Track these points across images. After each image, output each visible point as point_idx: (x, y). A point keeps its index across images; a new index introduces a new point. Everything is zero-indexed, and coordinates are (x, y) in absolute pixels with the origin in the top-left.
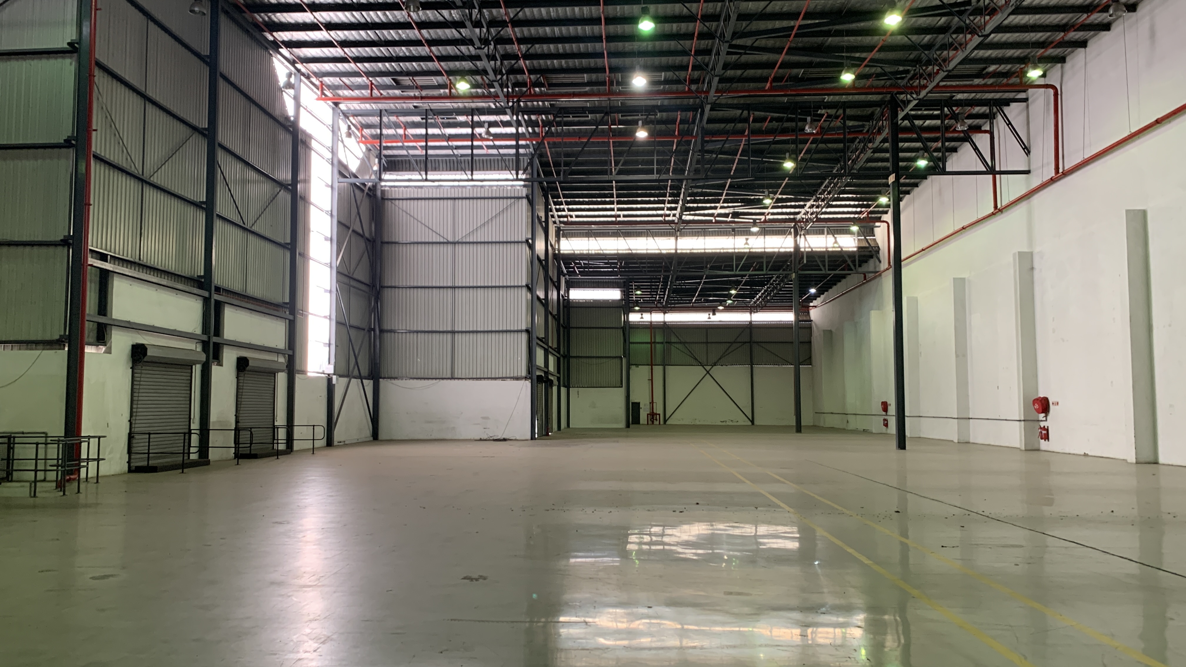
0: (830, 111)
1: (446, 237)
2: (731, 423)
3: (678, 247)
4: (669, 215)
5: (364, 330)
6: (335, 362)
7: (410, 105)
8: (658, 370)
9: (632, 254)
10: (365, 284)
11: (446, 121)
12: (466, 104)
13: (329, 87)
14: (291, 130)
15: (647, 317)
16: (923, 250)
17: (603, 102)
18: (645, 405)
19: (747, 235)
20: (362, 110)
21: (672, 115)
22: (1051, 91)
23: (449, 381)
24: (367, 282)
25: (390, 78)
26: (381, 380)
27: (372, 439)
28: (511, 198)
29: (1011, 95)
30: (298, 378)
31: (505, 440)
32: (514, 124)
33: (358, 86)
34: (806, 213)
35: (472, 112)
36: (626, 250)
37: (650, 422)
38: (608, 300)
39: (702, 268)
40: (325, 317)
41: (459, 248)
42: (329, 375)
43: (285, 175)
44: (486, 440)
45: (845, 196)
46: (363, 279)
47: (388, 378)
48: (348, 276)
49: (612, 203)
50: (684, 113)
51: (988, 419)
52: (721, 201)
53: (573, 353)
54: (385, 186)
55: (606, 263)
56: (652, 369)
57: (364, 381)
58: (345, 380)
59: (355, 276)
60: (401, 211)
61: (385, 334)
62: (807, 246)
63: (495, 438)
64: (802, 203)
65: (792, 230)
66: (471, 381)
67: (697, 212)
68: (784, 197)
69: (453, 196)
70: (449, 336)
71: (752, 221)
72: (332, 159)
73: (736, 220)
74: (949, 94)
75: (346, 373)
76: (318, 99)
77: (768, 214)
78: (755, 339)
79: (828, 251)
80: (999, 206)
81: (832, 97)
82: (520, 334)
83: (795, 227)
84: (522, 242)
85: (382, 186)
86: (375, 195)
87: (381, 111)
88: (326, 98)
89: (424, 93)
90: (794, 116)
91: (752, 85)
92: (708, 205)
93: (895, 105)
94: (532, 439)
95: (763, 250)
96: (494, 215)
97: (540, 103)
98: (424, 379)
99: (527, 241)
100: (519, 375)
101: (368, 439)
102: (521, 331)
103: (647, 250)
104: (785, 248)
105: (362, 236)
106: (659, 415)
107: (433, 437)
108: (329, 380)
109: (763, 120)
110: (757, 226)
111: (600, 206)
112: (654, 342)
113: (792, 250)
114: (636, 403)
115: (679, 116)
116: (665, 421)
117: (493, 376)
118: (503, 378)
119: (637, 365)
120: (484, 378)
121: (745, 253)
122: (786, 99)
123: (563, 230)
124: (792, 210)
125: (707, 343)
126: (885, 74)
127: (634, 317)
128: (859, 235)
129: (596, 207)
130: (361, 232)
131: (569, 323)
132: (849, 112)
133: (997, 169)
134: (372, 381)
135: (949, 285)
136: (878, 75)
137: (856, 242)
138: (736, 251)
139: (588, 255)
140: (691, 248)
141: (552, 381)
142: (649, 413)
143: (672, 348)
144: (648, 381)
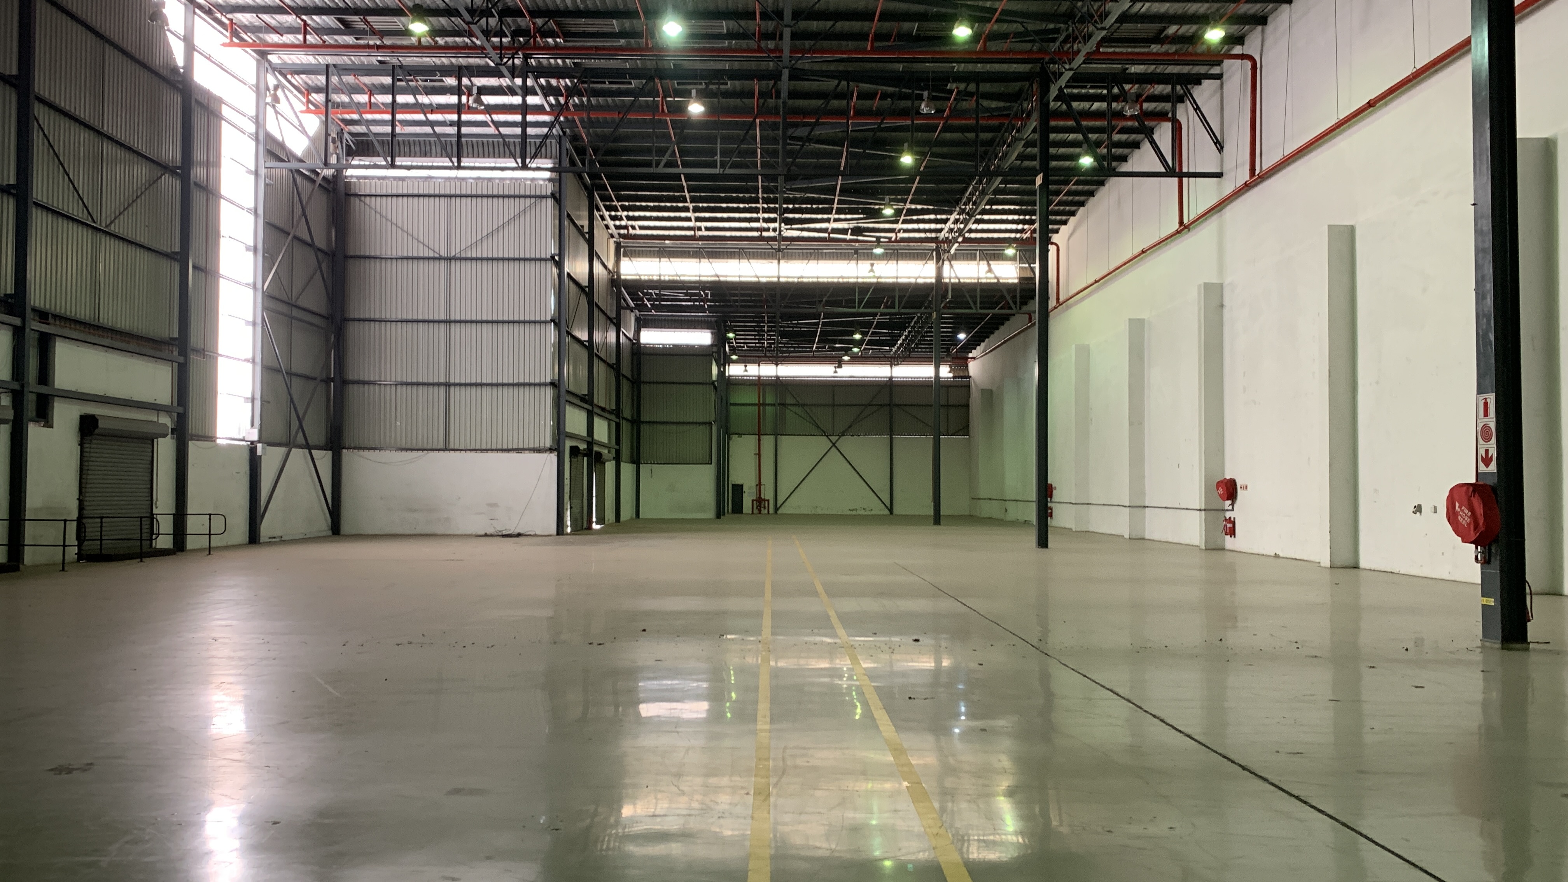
0: (962, 86)
1: (437, 250)
2: (862, 512)
3: (781, 274)
4: (768, 230)
5: (315, 379)
6: (261, 425)
7: (373, 59)
8: (768, 441)
9: (719, 282)
10: (320, 315)
11: (428, 84)
12: (453, 60)
13: (247, 29)
14: (181, 87)
15: (753, 370)
16: (1096, 282)
17: (648, 63)
18: (750, 488)
19: (872, 259)
20: (302, 64)
21: (747, 83)
22: (1249, 64)
23: (441, 453)
24: (323, 311)
25: (332, 17)
26: (344, 451)
27: (330, 533)
28: (530, 197)
29: (1202, 69)
30: (193, 446)
31: (519, 535)
32: (519, 91)
33: (289, 28)
34: (951, 230)
35: (459, 72)
36: (712, 276)
37: (756, 511)
38: (693, 346)
39: (814, 303)
40: (247, 360)
41: (456, 266)
42: (252, 443)
43: (172, 153)
44: (491, 536)
45: (1000, 207)
46: (315, 309)
47: (355, 448)
48: (289, 304)
49: (686, 209)
50: (764, 82)
51: (1166, 508)
52: (834, 211)
53: (645, 417)
54: (352, 177)
55: (686, 294)
56: (759, 440)
57: (313, 451)
58: (281, 451)
59: (301, 303)
60: (373, 212)
61: (351, 386)
62: (953, 275)
63: (504, 533)
64: (944, 217)
65: (934, 253)
66: (473, 454)
67: (806, 226)
68: (919, 207)
69: (448, 192)
70: (442, 389)
71: (874, 239)
72: (257, 133)
73: (860, 238)
74: (1120, 66)
75: (284, 440)
76: (224, 45)
77: (899, 231)
78: (896, 401)
79: (981, 284)
80: (1186, 221)
81: (963, 65)
82: (542, 389)
83: (937, 250)
84: (546, 260)
85: (346, 177)
86: (335, 190)
87: (327, 66)
88: (243, 43)
89: (388, 41)
90: (910, 91)
91: (851, 44)
92: (819, 216)
93: (1045, 79)
94: (558, 534)
95: (895, 280)
96: (506, 220)
97: (559, 61)
98: (407, 450)
99: (553, 258)
100: (542, 445)
101: (324, 534)
102: (545, 384)
103: (740, 277)
104: (925, 278)
105: (311, 245)
106: (768, 501)
107: (418, 532)
108: (252, 450)
109: (871, 96)
110: (881, 247)
111: (672, 214)
112: (764, 404)
113: (933, 281)
114: (738, 485)
115: (756, 86)
116: (776, 509)
117: (505, 447)
118: (519, 450)
119: (740, 435)
120: (492, 450)
121: (871, 284)
122: (900, 67)
123: (624, 247)
124: (933, 226)
125: (834, 405)
126: (1027, 33)
127: (735, 370)
128: (1021, 261)
129: (666, 214)
130: (309, 240)
131: (639, 374)
132: (985, 87)
133: (1185, 170)
134: (330, 453)
135: (1123, 328)
136: (1017, 35)
137: (1018, 270)
138: (860, 280)
139: (659, 281)
140: (799, 275)
141: (599, 455)
142: (755, 498)
143: (787, 411)
144: (754, 456)
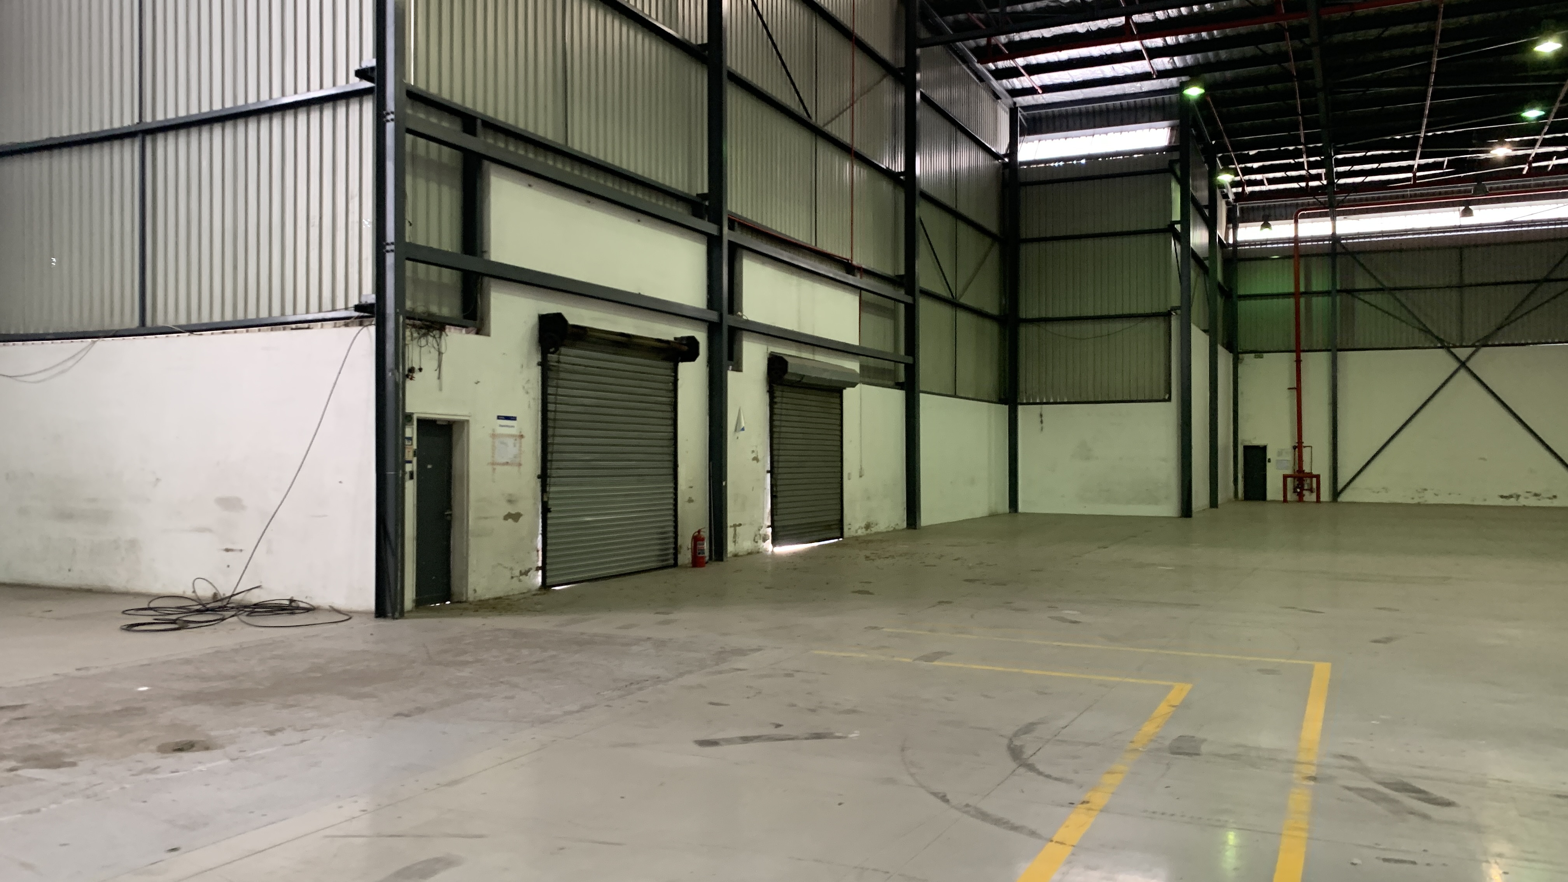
2: (1533, 502)
8: (1316, 363)
15: (1286, 230)
18: (1280, 453)
37: (1290, 496)
53: (1029, 308)
56: (1298, 361)
106: (1318, 477)
112: (1308, 293)
114: (1256, 447)
116: (1336, 494)
119: (1258, 353)
125: (1461, 286)
131: (1016, 225)
142: (1289, 472)
143: (1359, 305)
144: (1287, 393)
